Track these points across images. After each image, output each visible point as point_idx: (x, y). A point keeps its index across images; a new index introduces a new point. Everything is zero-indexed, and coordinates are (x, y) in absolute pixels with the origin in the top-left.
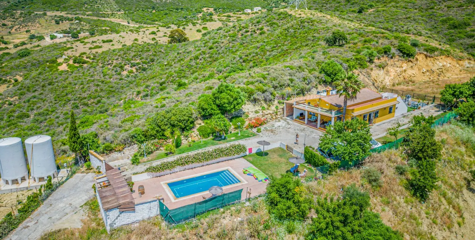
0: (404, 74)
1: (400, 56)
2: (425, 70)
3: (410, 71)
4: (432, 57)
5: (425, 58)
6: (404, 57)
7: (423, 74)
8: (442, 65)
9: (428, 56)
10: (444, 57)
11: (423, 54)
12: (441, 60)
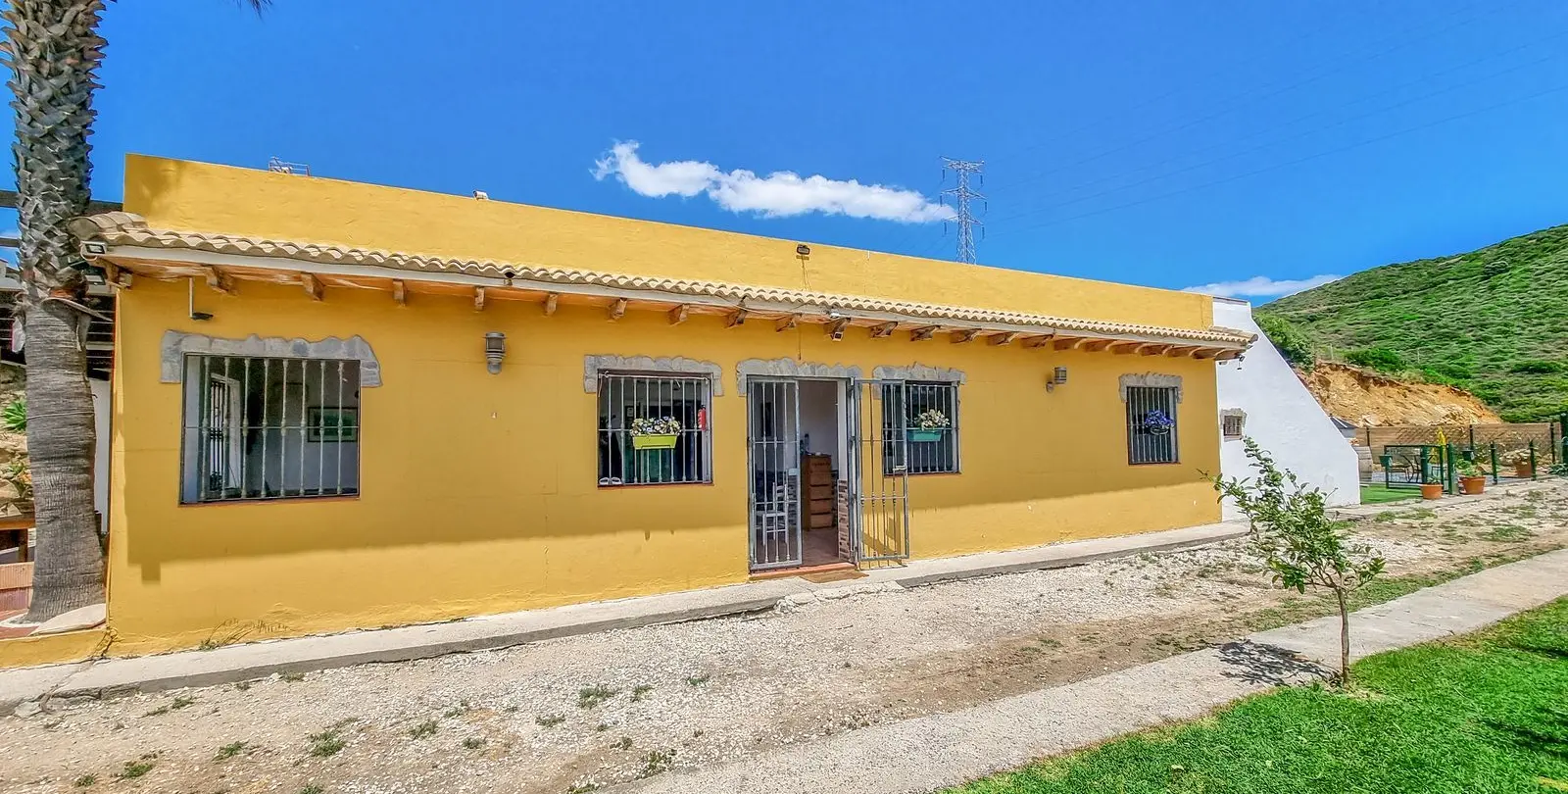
4: (1392, 384)
5: (1356, 387)
8: (1448, 413)
9: (1371, 381)
10: (1442, 390)
11: (1346, 370)
12: (1436, 397)
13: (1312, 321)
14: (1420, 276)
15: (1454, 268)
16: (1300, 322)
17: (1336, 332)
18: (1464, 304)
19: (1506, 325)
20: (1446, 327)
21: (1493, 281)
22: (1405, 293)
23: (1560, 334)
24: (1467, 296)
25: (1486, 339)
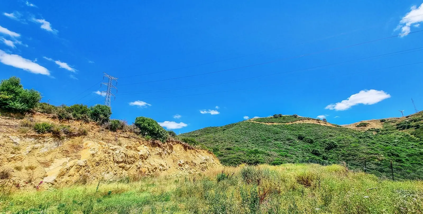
0: (139, 163)
1: (136, 133)
2: (182, 162)
3: (156, 160)
4: (193, 149)
5: (183, 149)
6: (144, 135)
7: (180, 167)
8: (205, 159)
9: (187, 148)
10: (205, 152)
11: (181, 144)
12: (203, 154)
13: (197, 137)
14: (214, 129)
15: (219, 129)
16: (194, 137)
17: (199, 139)
18: (220, 135)
19: (225, 140)
20: (217, 139)
21: (224, 132)
22: (212, 132)
23: (232, 142)
24: (220, 134)
25: (222, 142)
